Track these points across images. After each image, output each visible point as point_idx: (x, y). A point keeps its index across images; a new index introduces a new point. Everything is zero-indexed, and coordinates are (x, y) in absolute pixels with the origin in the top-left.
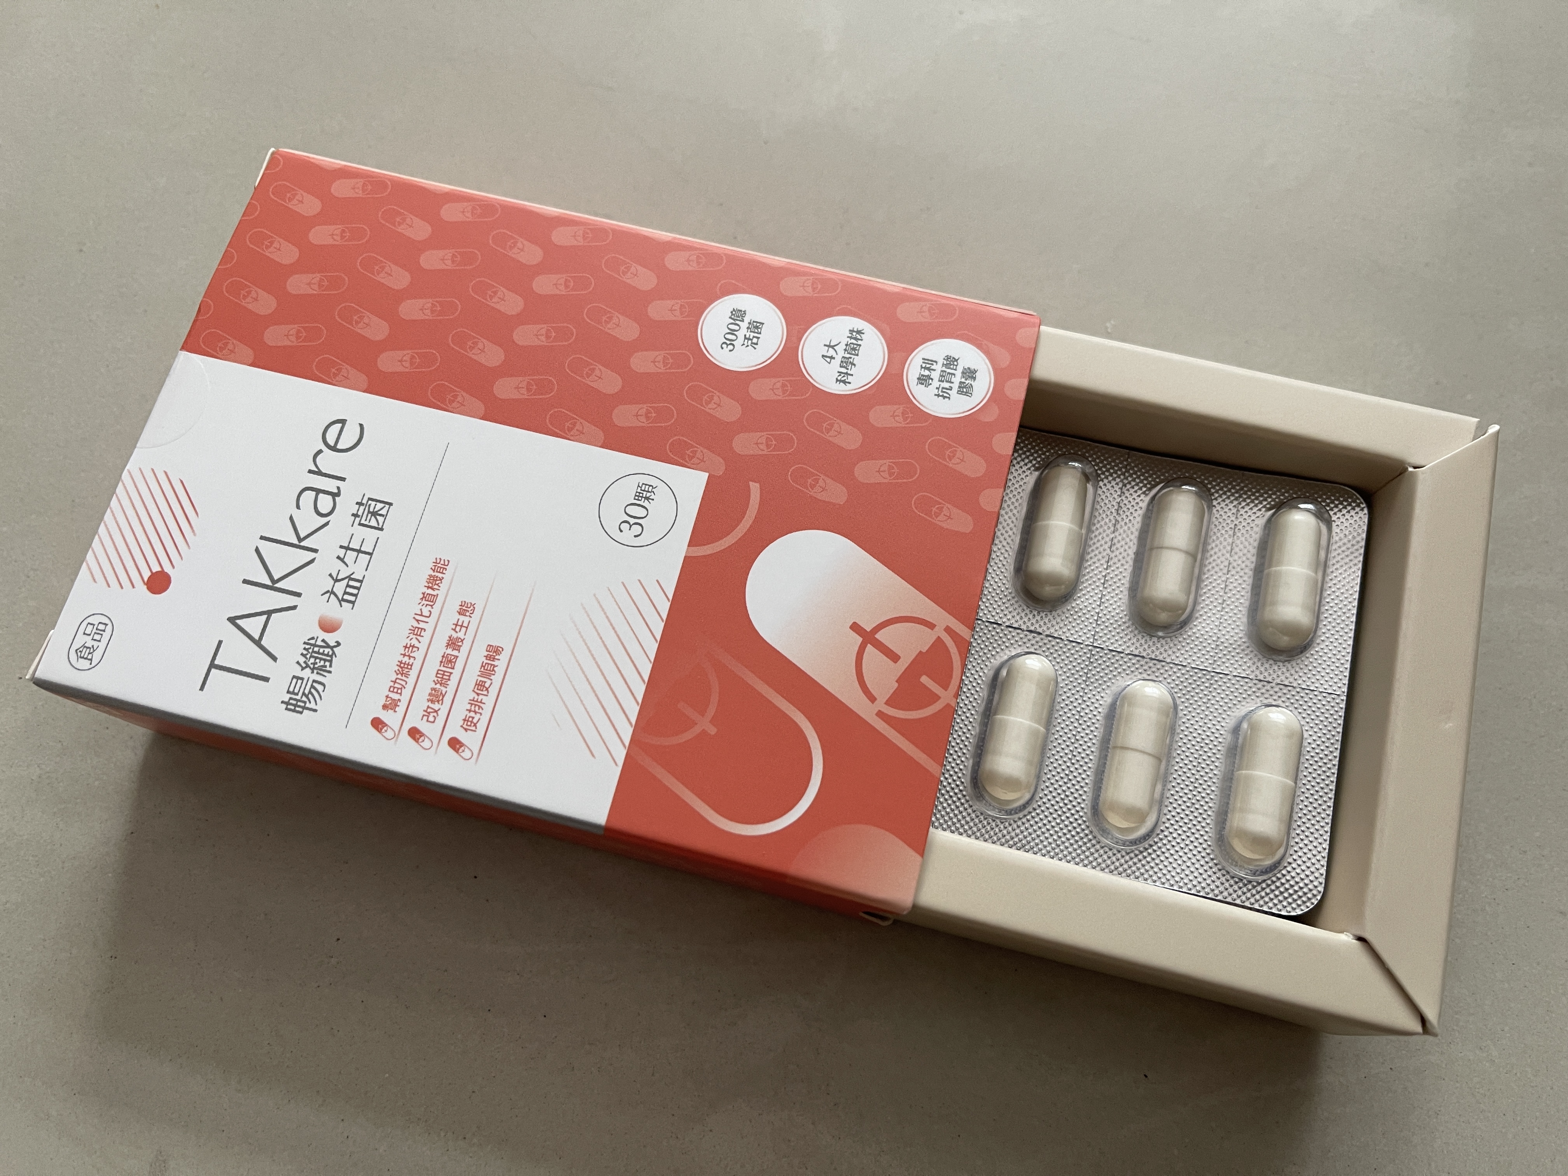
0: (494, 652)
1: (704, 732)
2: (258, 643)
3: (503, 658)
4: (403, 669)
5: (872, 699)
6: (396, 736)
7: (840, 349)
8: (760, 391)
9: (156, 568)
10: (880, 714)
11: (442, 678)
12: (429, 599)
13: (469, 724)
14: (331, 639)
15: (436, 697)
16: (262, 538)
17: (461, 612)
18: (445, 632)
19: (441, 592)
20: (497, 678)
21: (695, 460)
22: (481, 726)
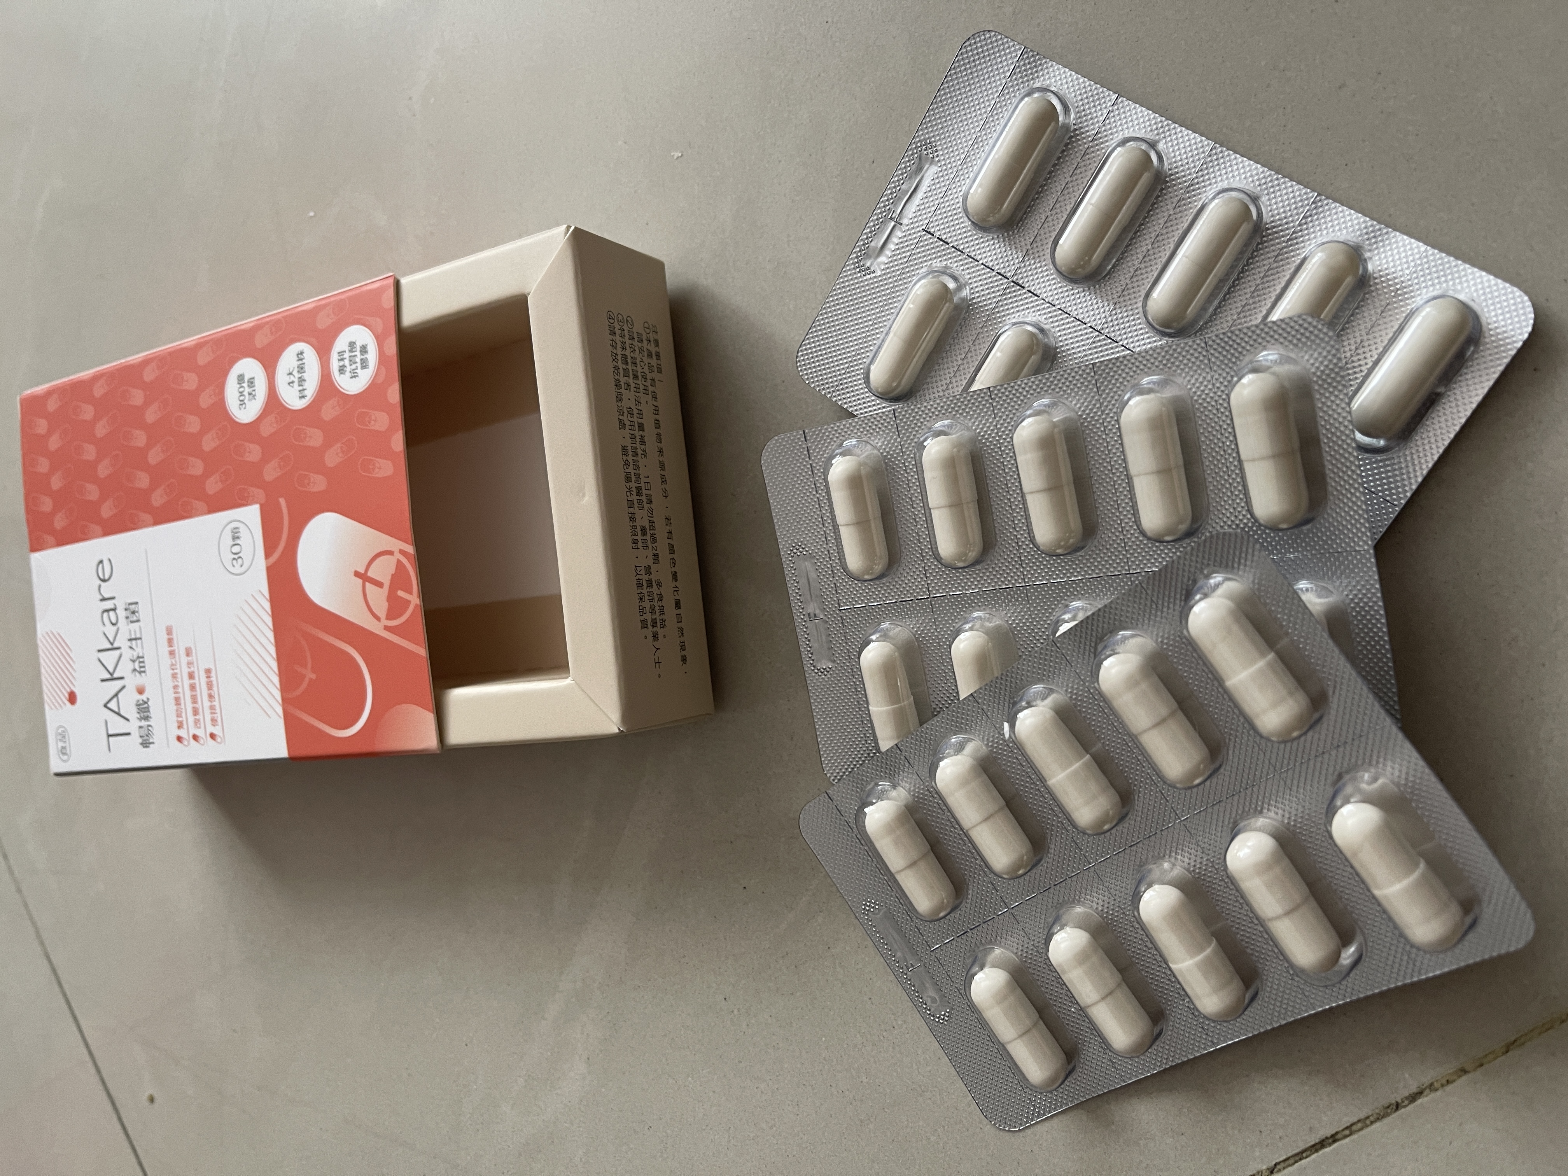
0: (208, 671)
1: (311, 679)
2: (119, 714)
3: (213, 674)
4: (177, 701)
5: (378, 618)
6: (189, 742)
7: (295, 373)
8: (267, 430)
9: (69, 690)
10: (386, 628)
11: (194, 700)
12: (172, 653)
13: (214, 721)
14: (144, 697)
15: (196, 712)
16: (99, 651)
17: (188, 655)
18: (185, 671)
19: (175, 648)
20: (215, 688)
21: (251, 498)
22: (219, 720)
